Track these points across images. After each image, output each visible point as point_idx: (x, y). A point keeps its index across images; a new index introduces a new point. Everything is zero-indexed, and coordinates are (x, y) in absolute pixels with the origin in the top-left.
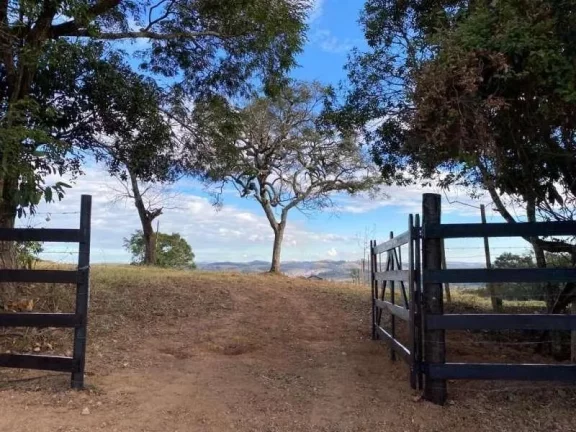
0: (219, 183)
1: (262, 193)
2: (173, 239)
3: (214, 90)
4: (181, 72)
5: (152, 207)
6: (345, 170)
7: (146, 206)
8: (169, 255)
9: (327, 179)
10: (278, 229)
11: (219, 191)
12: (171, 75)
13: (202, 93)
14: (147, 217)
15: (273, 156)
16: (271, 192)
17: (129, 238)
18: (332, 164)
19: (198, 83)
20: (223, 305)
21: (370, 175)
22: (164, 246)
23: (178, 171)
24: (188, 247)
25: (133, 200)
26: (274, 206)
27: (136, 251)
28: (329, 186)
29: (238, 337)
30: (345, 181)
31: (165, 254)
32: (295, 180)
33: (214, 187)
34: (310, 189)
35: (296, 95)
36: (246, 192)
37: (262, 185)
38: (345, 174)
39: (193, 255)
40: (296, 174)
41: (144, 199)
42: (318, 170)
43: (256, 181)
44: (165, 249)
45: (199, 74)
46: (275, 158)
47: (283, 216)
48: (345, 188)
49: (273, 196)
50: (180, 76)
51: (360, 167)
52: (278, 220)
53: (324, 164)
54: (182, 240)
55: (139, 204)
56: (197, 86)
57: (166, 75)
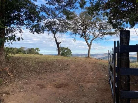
0: (75, 35)
1: (85, 36)
2: (67, 49)
4: (57, 4)
6: (109, 29)
7: (58, 41)
8: (66, 52)
9: (104, 32)
10: (90, 46)
11: (75, 37)
12: (54, 5)
14: (58, 44)
18: (105, 28)
19: (62, 7)
28: (104, 34)
30: (109, 32)
32: (94, 33)
34: (99, 35)
36: (81, 37)
40: (94, 31)
42: (101, 29)
43: (84, 34)
45: (62, 4)
47: (91, 42)
48: (109, 34)
49: (87, 37)
52: (90, 44)
53: (103, 27)
55: (56, 41)
57: (53, 5)
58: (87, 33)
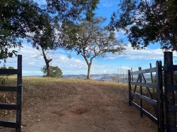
1: (84, 54)
2: (56, 68)
3: (69, 18)
4: (57, 12)
5: (49, 59)
6: (111, 46)
7: (47, 58)
9: (105, 48)
10: (89, 65)
11: (70, 53)
12: (54, 13)
13: (65, 19)
14: (47, 62)
15: (87, 41)
16: (87, 53)
17: (42, 68)
18: (106, 44)
19: (63, 16)
20: (74, 92)
21: (119, 47)
22: (53, 70)
23: (57, 46)
24: (61, 71)
25: (43, 56)
26: (88, 57)
27: (45, 72)
28: (106, 51)
29: (80, 106)
30: (111, 49)
31: (54, 73)
32: (94, 49)
33: (69, 52)
34: (99, 52)
35: (95, 21)
36: (79, 53)
37: (84, 51)
38: (111, 47)
39: (62, 73)
40: (95, 47)
41: (46, 56)
42: (102, 46)
43: (82, 50)
44: (53, 71)
45: (63, 13)
46: (88, 42)
47: (91, 61)
48: (111, 51)
49: (88, 54)
50: (57, 14)
51: (116, 44)
52: (89, 62)
53: (104, 44)
54: (59, 68)
55: (45, 58)
56: (63, 17)
57: (52, 13)
58: (87, 49)
